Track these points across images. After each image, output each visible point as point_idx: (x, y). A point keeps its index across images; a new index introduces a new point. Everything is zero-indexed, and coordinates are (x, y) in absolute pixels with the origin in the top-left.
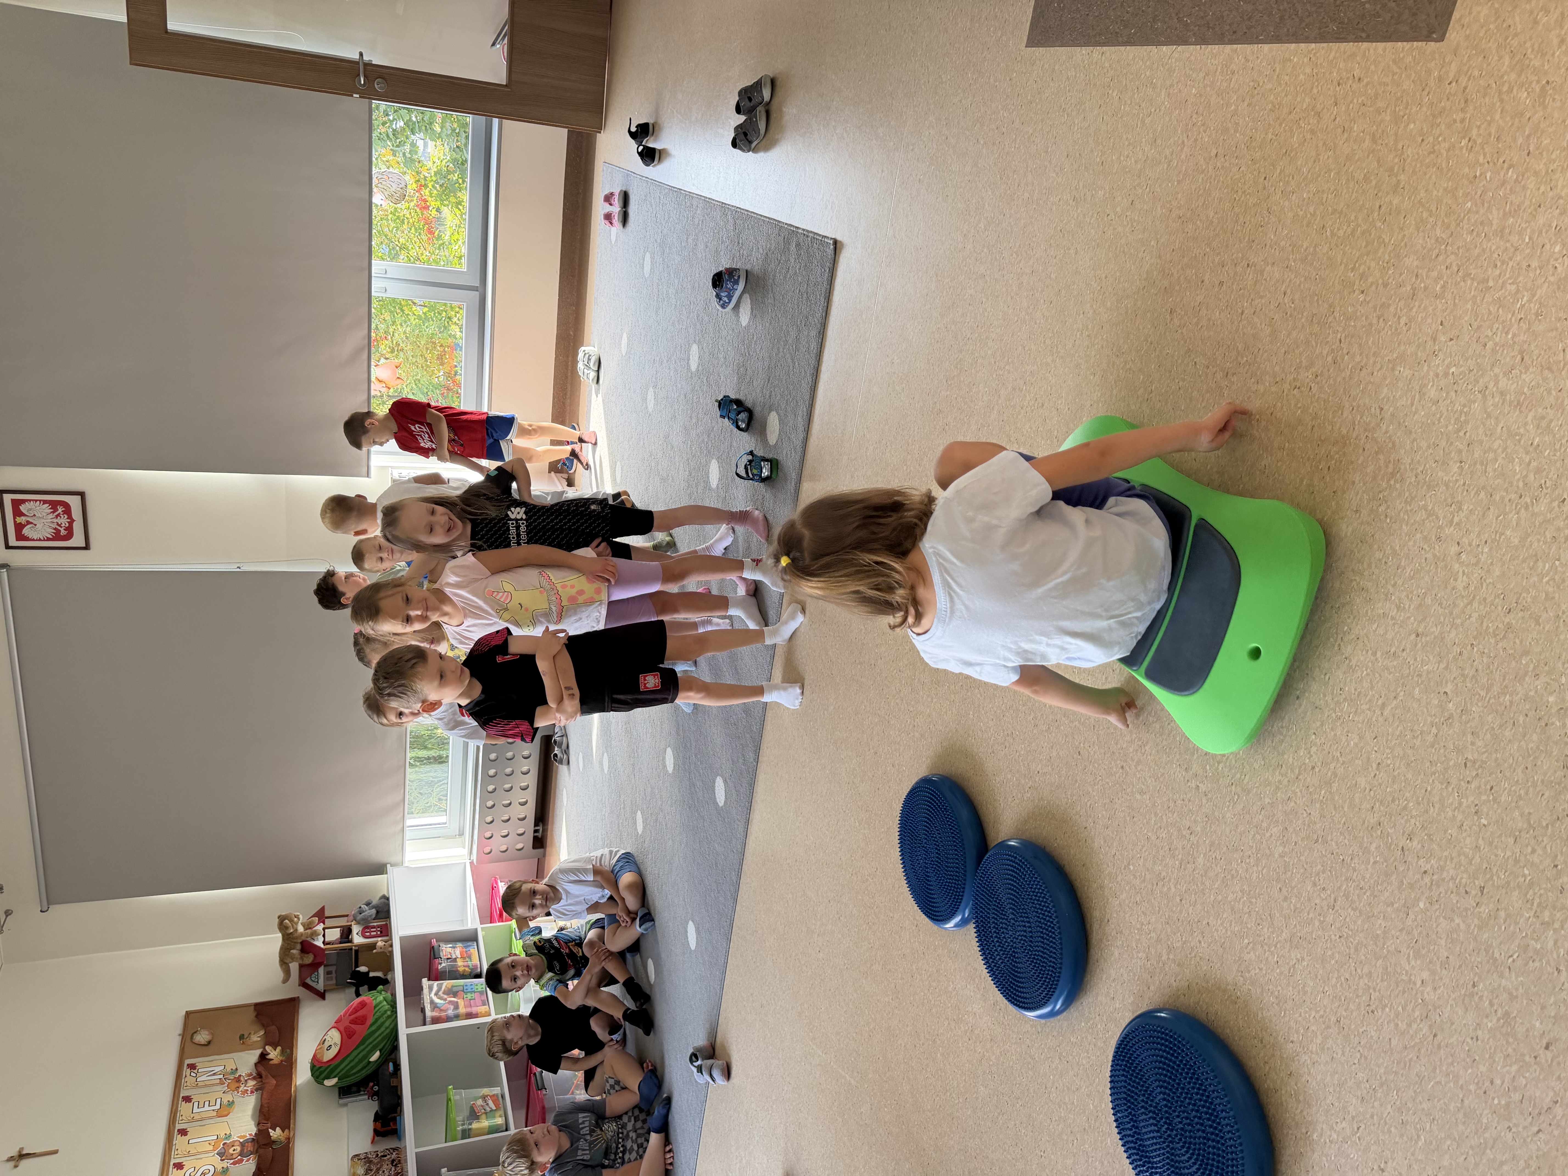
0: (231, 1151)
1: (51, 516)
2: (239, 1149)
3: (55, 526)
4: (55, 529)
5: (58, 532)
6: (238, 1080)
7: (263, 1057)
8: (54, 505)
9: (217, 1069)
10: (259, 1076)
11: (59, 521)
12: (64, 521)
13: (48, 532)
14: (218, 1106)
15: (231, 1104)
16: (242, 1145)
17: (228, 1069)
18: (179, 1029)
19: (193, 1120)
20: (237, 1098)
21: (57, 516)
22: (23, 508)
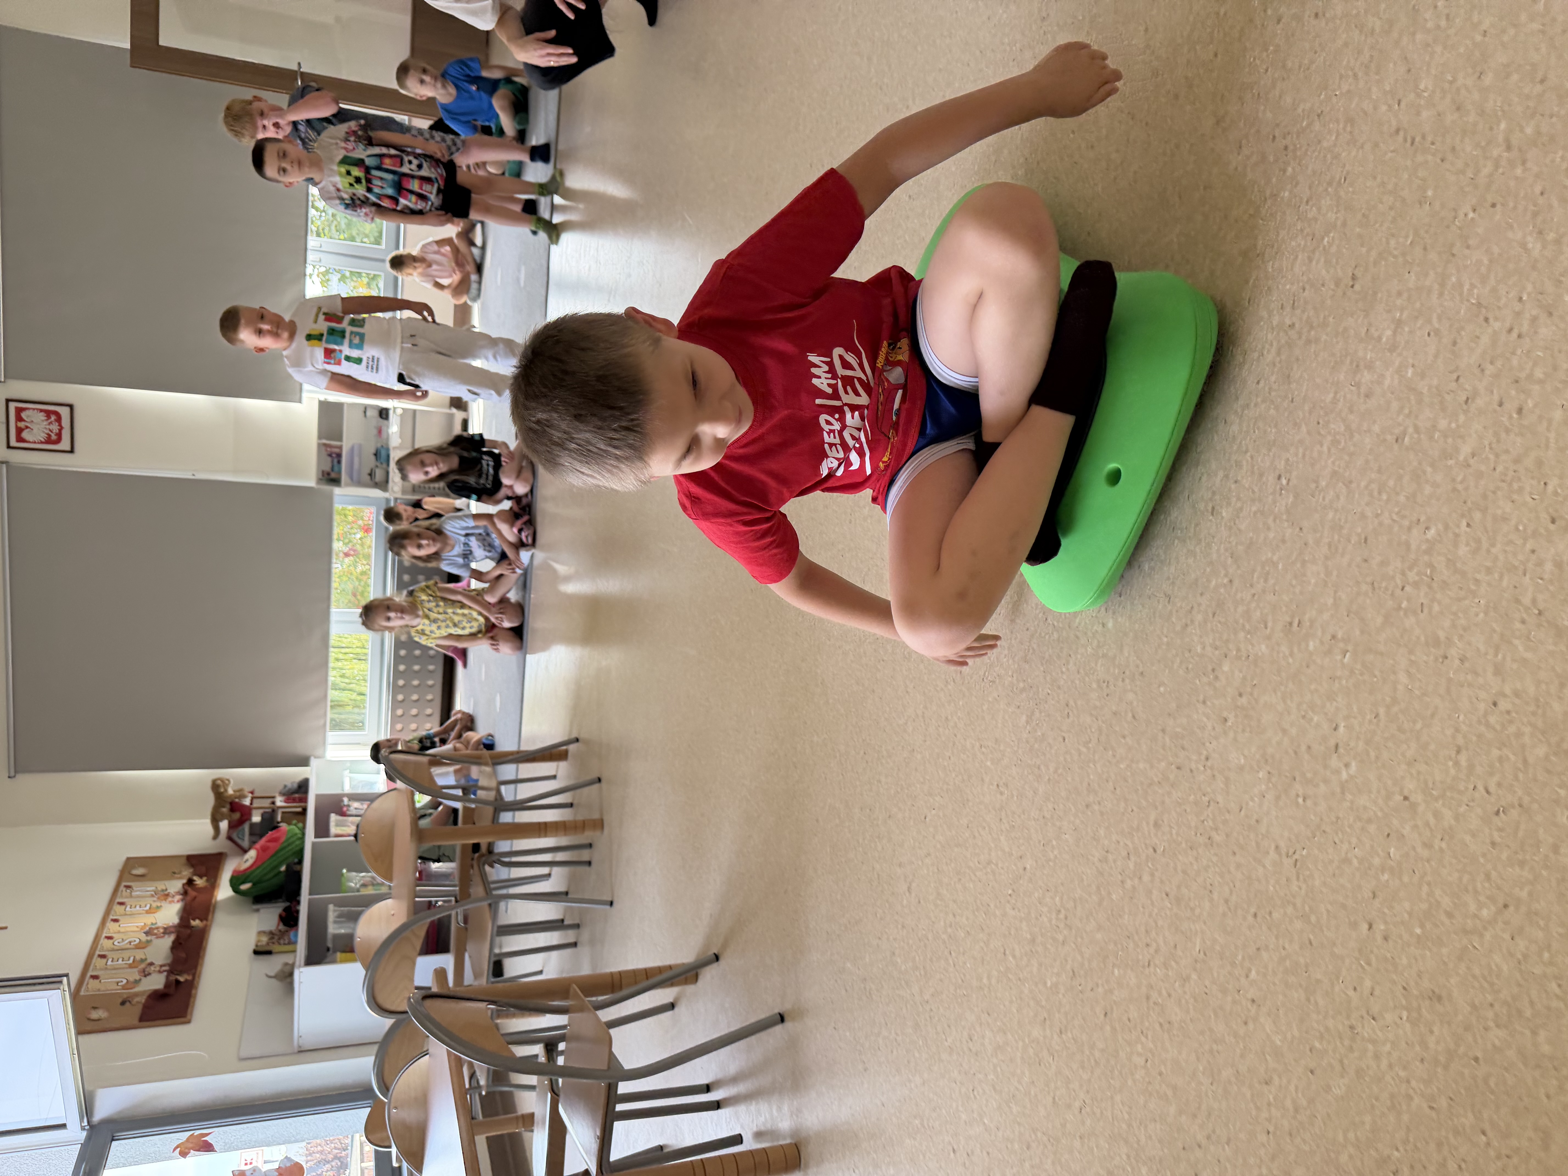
0: (155, 931)
1: (45, 423)
2: (162, 931)
3: (48, 431)
4: (48, 434)
5: (49, 435)
6: (168, 895)
7: (190, 882)
8: (48, 413)
9: (149, 889)
10: (185, 893)
11: (51, 427)
12: (55, 428)
13: (42, 436)
14: (148, 908)
15: (158, 908)
16: (165, 929)
17: (159, 889)
18: (119, 866)
19: (126, 915)
20: (163, 904)
21: (50, 424)
22: (24, 415)
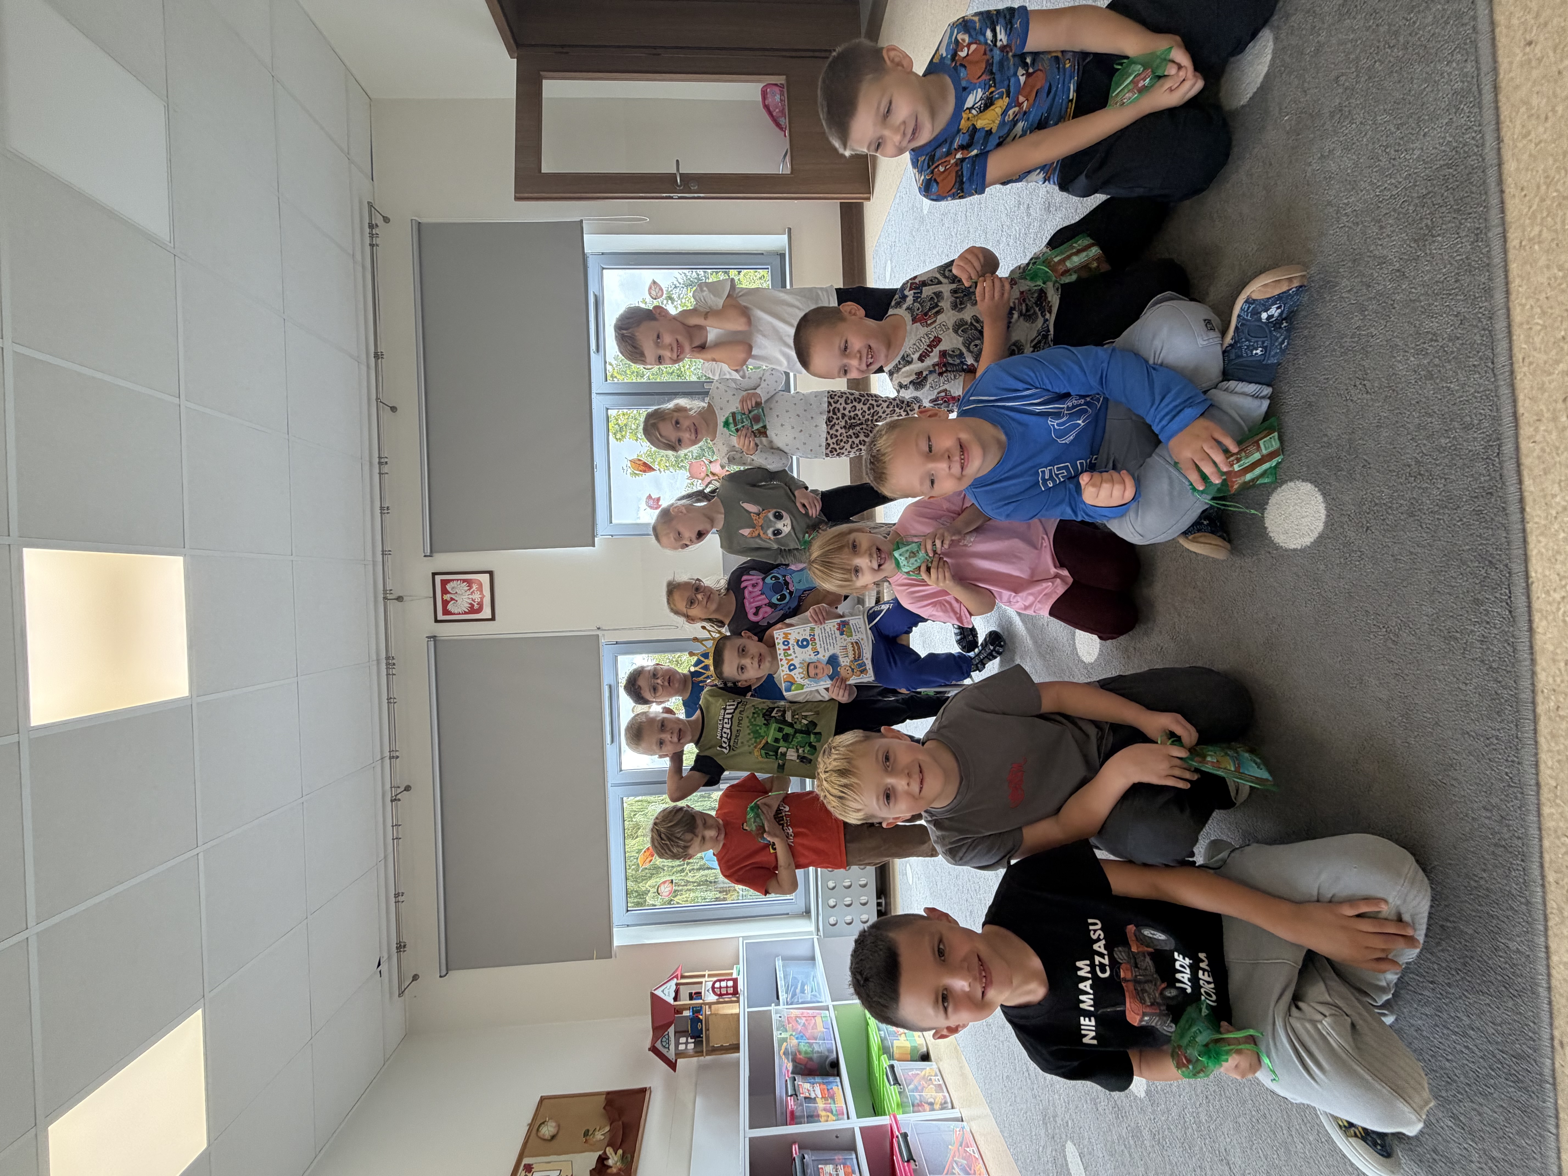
1: (469, 592)
3: (470, 601)
4: (471, 604)
7: (602, 1162)
8: (470, 583)
11: (473, 597)
12: (477, 597)
13: (465, 607)
18: (529, 1117)
21: (472, 594)
22: (449, 587)
